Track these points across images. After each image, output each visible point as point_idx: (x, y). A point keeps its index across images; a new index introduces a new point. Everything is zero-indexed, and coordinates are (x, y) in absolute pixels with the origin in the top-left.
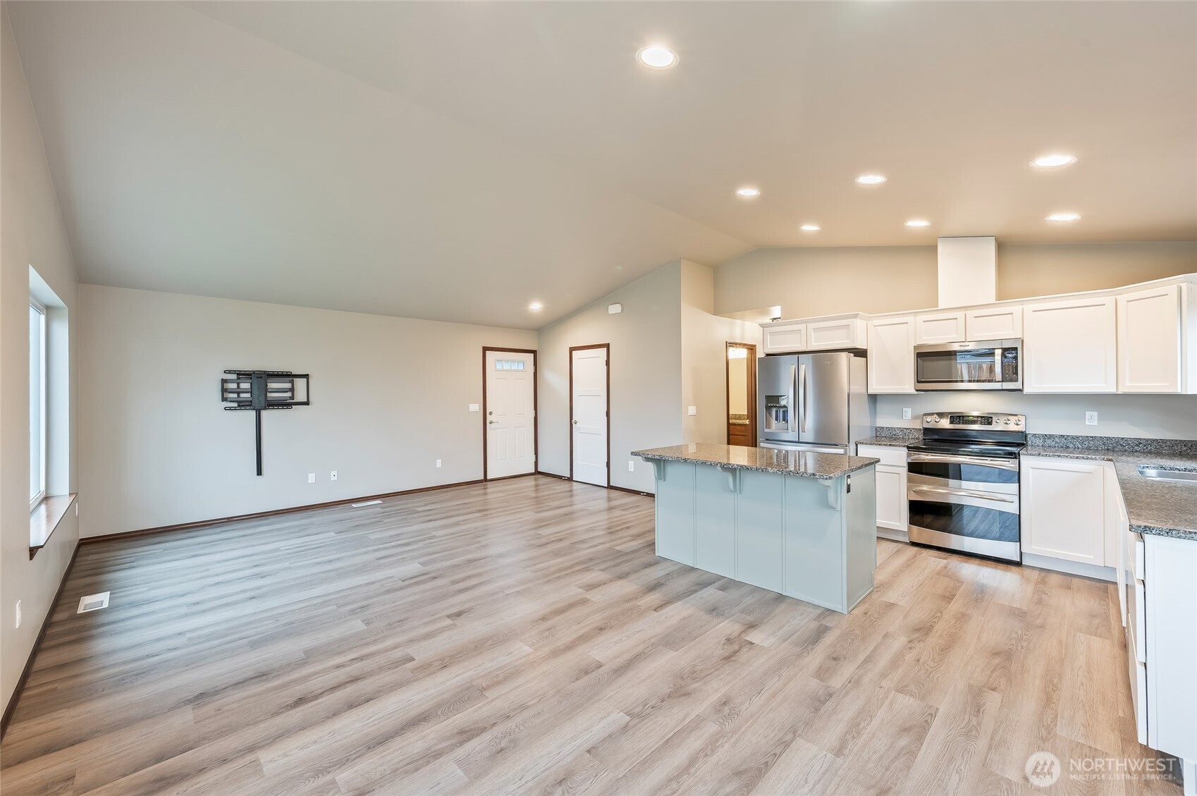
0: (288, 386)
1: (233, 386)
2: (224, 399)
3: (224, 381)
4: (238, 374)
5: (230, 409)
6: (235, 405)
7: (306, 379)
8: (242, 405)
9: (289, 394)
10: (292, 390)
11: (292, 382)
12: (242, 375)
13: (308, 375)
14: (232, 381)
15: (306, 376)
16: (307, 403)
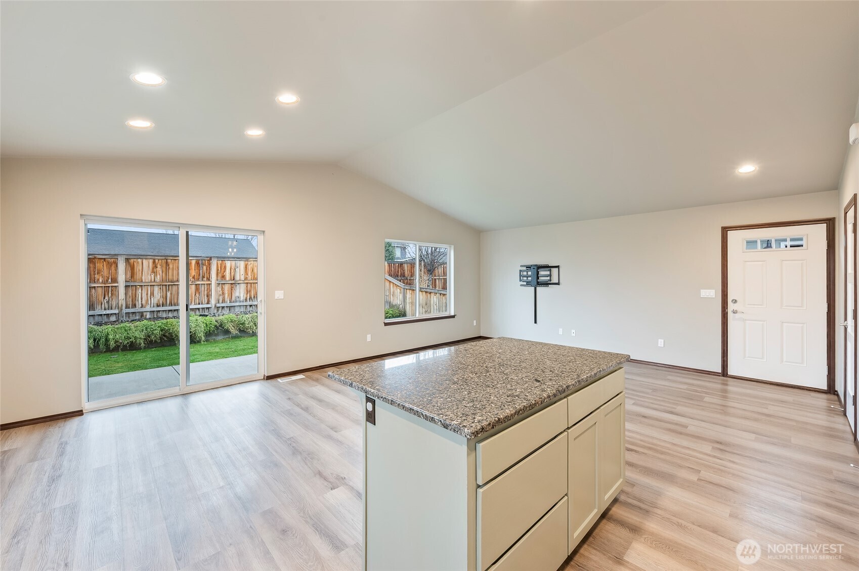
0: (548, 273)
1: (525, 273)
2: (520, 280)
3: (520, 271)
4: (527, 267)
5: (524, 285)
6: (525, 283)
7: (557, 269)
8: (528, 284)
9: (549, 278)
10: (550, 275)
11: (550, 271)
12: (529, 267)
13: (559, 266)
14: (524, 271)
15: (558, 267)
16: (558, 284)
